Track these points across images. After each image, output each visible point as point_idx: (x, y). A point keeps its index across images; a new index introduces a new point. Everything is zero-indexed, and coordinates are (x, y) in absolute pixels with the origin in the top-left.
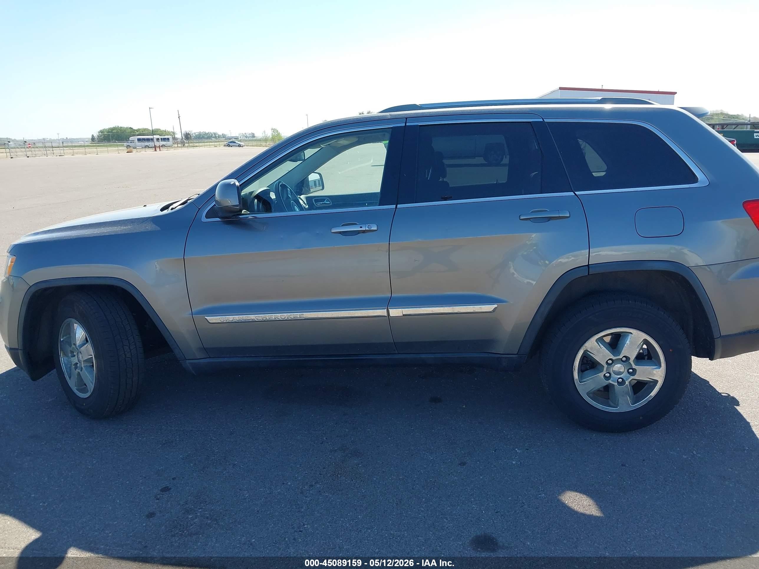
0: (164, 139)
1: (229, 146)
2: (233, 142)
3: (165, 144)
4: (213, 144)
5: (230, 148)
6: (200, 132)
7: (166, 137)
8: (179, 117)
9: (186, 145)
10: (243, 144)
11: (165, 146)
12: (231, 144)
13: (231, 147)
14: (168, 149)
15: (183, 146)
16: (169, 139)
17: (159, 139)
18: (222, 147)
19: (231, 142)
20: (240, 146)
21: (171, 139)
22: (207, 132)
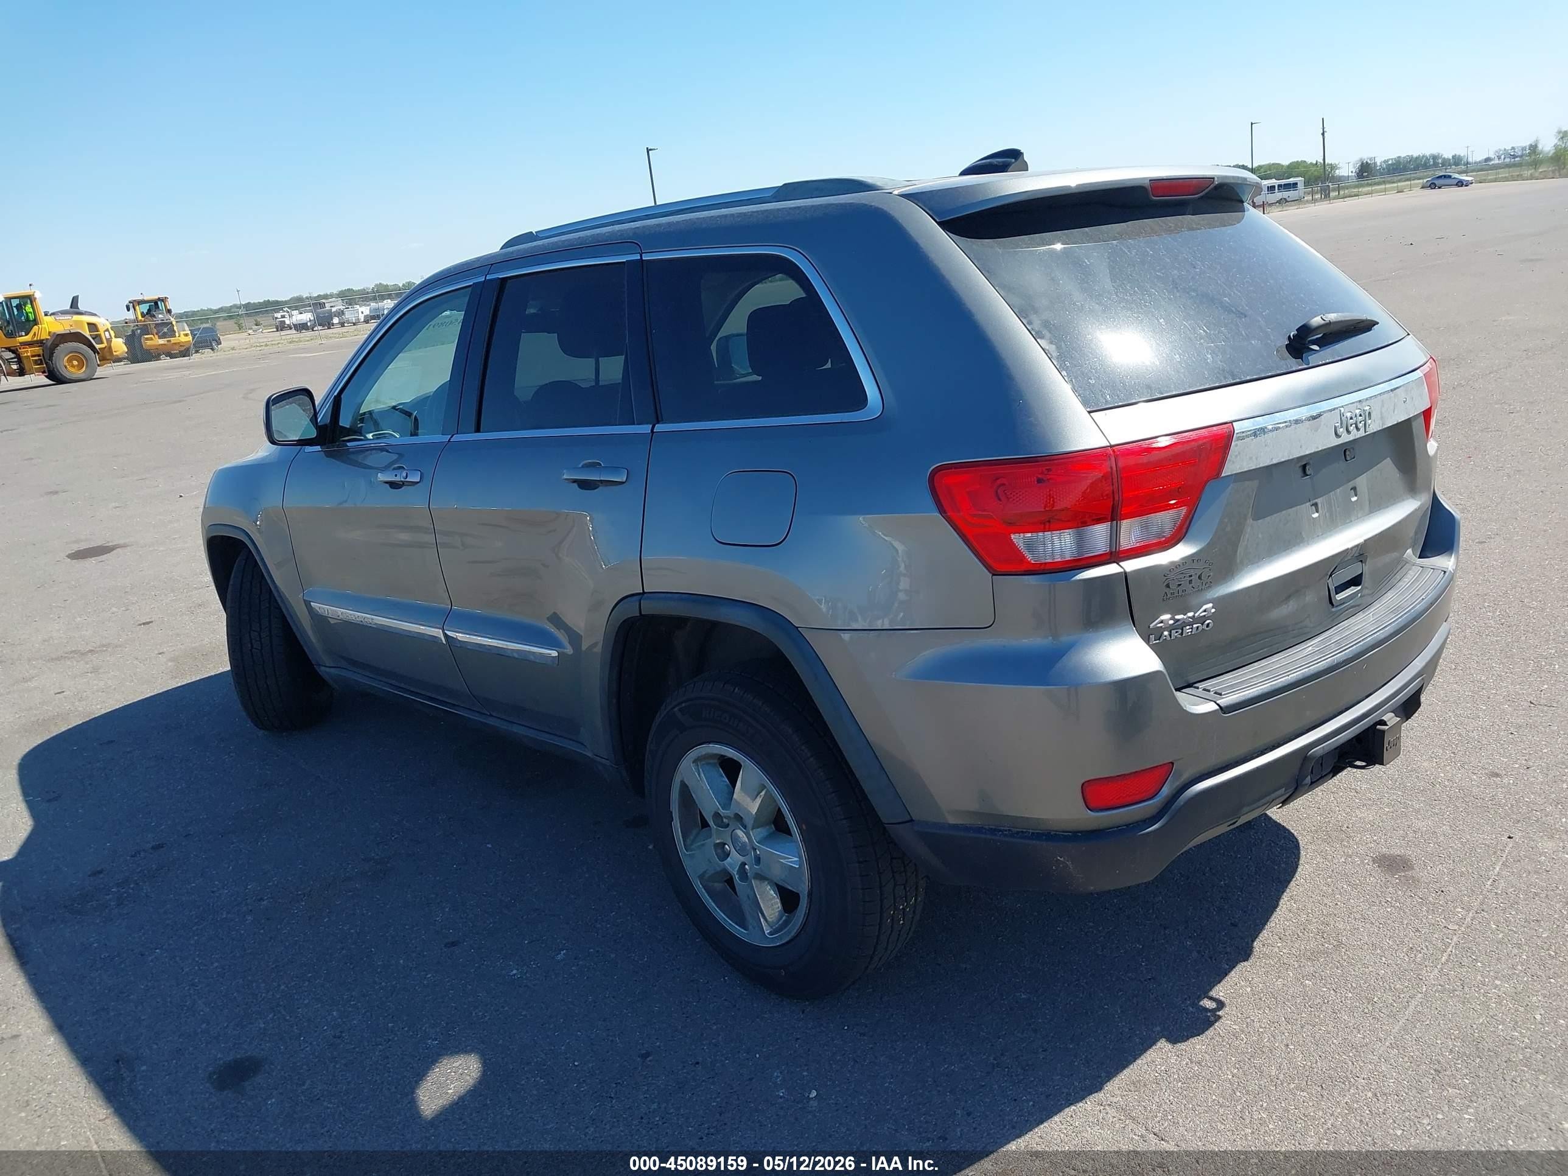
0: (1287, 187)
1: (1432, 186)
2: (1445, 176)
3: (1286, 197)
4: (1394, 187)
5: (1437, 191)
6: (1399, 157)
7: (1292, 180)
8: (1323, 134)
9: (1333, 194)
10: (1469, 179)
11: (1287, 201)
12: (1438, 182)
13: (1440, 188)
14: (1285, 209)
15: (1326, 197)
16: (1296, 184)
17: (1274, 187)
18: (1417, 192)
19: (1440, 177)
20: (1460, 184)
21: (1301, 186)
22: (1415, 155)
